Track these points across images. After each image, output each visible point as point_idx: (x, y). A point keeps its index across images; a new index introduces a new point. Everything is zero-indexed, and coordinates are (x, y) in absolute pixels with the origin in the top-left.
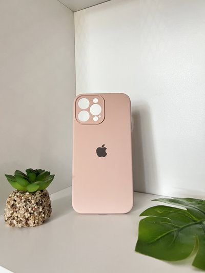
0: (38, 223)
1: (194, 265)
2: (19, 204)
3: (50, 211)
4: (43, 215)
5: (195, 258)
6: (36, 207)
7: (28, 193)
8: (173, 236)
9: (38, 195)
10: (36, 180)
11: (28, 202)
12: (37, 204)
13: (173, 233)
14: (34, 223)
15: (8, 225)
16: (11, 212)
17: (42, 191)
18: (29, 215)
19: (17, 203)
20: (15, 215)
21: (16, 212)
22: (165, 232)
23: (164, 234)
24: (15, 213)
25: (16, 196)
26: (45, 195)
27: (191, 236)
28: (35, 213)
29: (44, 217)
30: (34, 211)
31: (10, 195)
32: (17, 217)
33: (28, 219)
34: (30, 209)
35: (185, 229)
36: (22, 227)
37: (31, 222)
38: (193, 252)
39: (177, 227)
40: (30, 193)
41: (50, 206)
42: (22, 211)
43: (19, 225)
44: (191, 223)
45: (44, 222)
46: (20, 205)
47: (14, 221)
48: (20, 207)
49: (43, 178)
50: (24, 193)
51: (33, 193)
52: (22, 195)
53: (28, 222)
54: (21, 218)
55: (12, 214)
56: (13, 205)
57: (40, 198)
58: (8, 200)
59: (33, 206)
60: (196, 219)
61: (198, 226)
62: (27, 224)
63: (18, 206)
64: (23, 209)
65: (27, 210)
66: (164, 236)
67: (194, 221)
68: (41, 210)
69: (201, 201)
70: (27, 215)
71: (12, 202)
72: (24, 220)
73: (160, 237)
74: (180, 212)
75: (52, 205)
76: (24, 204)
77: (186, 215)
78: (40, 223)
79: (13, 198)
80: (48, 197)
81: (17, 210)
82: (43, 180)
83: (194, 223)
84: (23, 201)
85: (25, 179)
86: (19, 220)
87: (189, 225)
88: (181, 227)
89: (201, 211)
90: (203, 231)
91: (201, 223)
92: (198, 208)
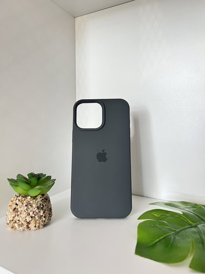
0: (39, 227)
1: (190, 267)
3: (50, 215)
4: (44, 219)
5: (192, 261)
6: (37, 211)
7: (29, 197)
8: (171, 239)
9: (39, 199)
10: (37, 184)
11: (29, 207)
12: (38, 208)
13: (170, 237)
14: (35, 227)
15: (9, 229)
16: (13, 216)
17: (43, 195)
19: (19, 207)
20: (17, 218)
21: (18, 216)
22: (163, 236)
23: (162, 238)
25: (18, 200)
26: (46, 199)
27: (187, 240)
28: (36, 217)
29: (45, 221)
30: (35, 215)
31: (12, 199)
32: (19, 220)
33: (29, 223)
34: (31, 213)
35: (181, 233)
36: (24, 230)
37: (32, 226)
38: (189, 254)
39: (174, 231)
40: (31, 197)
41: (51, 210)
42: (24, 215)
43: (21, 228)
44: (186, 227)
45: (45, 226)
46: (22, 209)
47: (16, 225)
48: (22, 211)
49: (45, 182)
50: (25, 196)
51: (35, 198)
52: (23, 199)
53: (29, 226)
54: (22, 222)
55: (14, 217)
56: (15, 209)
57: (41, 202)
58: (10, 203)
59: (34, 210)
60: (191, 223)
61: (193, 229)
62: (28, 227)
63: (19, 209)
64: (25, 213)
65: (29, 214)
66: (162, 239)
67: (190, 225)
68: (42, 214)
69: (196, 205)
70: (29, 219)
71: (14, 206)
72: (25, 224)
73: (158, 240)
74: (176, 216)
75: (52, 208)
76: (26, 208)
78: (41, 227)
79: (14, 202)
80: (49, 201)
81: (19, 213)
82: (44, 184)
83: (189, 226)
84: (25, 205)
85: (27, 183)
86: (20, 223)
87: (186, 229)
88: (178, 230)
89: (196, 215)
90: (198, 235)
91: (196, 227)
92: (193, 212)
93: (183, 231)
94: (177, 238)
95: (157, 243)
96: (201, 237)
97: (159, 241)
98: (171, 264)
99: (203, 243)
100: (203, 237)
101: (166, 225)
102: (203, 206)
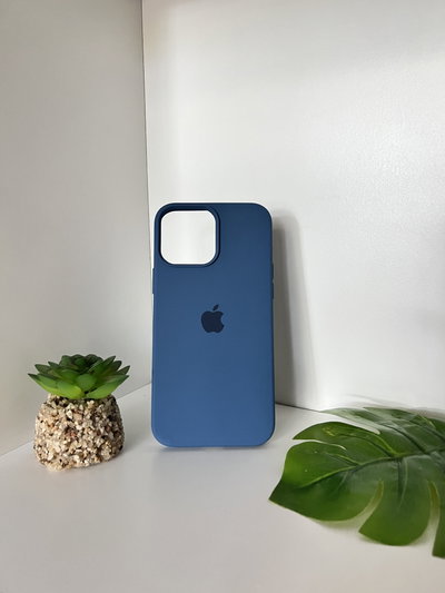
1: (361, 531)
2: (81, 424)
5: (368, 521)
7: (92, 402)
8: (341, 479)
13: (341, 474)
18: (102, 441)
19: (76, 423)
21: (78, 440)
23: (327, 475)
24: (75, 442)
27: (372, 482)
30: (109, 433)
33: (99, 449)
34: (102, 430)
35: (365, 469)
37: (105, 453)
38: (366, 508)
39: (353, 464)
42: (89, 436)
44: (380, 459)
46: (84, 425)
48: (83, 429)
53: (101, 453)
54: (89, 449)
60: (392, 451)
61: (392, 465)
62: (98, 456)
63: (79, 428)
64: (90, 432)
65: (98, 433)
66: (327, 478)
67: (389, 455)
70: (99, 442)
72: (95, 451)
73: (318, 479)
74: (367, 437)
76: (91, 422)
77: (376, 443)
81: (79, 435)
83: (388, 458)
84: (88, 417)
86: (85, 452)
87: (377, 462)
88: (361, 464)
89: (408, 437)
90: (396, 474)
91: (400, 460)
92: (405, 431)
93: (373, 466)
94: (355, 477)
95: (316, 483)
96: (400, 479)
97: (320, 481)
98: (327, 522)
99: (400, 491)
100: (406, 480)
101: (342, 452)
102: (432, 421)
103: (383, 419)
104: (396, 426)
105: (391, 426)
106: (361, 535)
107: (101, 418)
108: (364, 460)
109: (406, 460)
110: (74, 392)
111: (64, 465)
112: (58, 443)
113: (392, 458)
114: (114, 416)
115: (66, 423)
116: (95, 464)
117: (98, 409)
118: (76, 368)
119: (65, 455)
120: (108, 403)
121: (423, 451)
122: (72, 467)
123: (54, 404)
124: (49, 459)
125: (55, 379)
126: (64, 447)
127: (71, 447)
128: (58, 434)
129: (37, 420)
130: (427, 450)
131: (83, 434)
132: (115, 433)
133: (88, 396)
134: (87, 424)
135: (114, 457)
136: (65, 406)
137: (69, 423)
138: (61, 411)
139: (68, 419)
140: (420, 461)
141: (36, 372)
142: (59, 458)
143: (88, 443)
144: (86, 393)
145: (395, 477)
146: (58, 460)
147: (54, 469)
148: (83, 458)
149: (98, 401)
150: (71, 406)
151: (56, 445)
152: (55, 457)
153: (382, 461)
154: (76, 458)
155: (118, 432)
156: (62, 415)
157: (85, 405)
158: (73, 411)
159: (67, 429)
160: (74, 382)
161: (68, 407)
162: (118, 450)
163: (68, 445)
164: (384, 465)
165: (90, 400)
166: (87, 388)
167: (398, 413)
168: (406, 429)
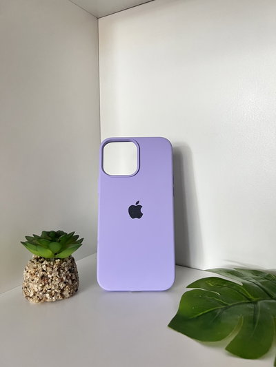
1: (227, 349)
2: (51, 274)
7: (59, 260)
13: (216, 311)
18: (64, 285)
19: (48, 273)
21: (49, 284)
23: (207, 311)
24: (47, 285)
27: (236, 317)
33: (62, 291)
34: (64, 278)
35: (232, 308)
37: (66, 293)
39: (224, 305)
42: (56, 282)
44: (243, 301)
46: (53, 275)
48: (53, 277)
60: (251, 297)
62: (62, 295)
63: (50, 276)
64: (57, 279)
65: (62, 280)
66: (207, 313)
70: (62, 286)
72: (59, 291)
73: (201, 313)
77: (240, 291)
81: (50, 281)
83: (248, 301)
86: (53, 292)
87: (241, 304)
88: (230, 305)
89: (261, 288)
90: (253, 312)
91: (255, 303)
92: (259, 284)
93: (236, 306)
94: (225, 313)
95: (199, 316)
96: (255, 315)
99: (254, 323)
100: (258, 316)
101: (217, 297)
103: (246, 276)
104: (254, 281)
105: (251, 280)
106: (227, 352)
107: (64, 270)
108: (232, 302)
109: (259, 303)
110: (47, 253)
111: (40, 300)
112: (36, 286)
113: (251, 302)
114: (73, 270)
115: (42, 273)
116: (59, 300)
117: (62, 265)
118: (50, 239)
119: (41, 293)
120: (69, 261)
121: (272, 298)
122: (45, 301)
123: (35, 261)
124: (31, 296)
125: (36, 245)
126: (40, 289)
127: (44, 289)
128: (37, 280)
129: (25, 271)
130: (274, 297)
131: (52, 280)
132: (73, 281)
133: (57, 256)
134: (55, 274)
135: (71, 296)
136: (42, 262)
137: (44, 273)
138: (39, 266)
139: (43, 271)
140: (269, 304)
141: (25, 240)
142: (37, 295)
143: (55, 286)
144: (56, 254)
145: (251, 314)
146: (36, 297)
147: (33, 302)
148: (51, 296)
149: (63, 260)
150: (46, 262)
151: (35, 287)
152: (34, 295)
153: (243, 303)
154: (48, 295)
155: (74, 280)
156: (40, 268)
157: (54, 262)
158: (46, 265)
159: (43, 277)
160: (48, 247)
161: (44, 263)
162: (75, 291)
163: (43, 287)
164: (244, 306)
165: (57, 259)
166: (56, 251)
167: (256, 272)
168: (261, 283)
